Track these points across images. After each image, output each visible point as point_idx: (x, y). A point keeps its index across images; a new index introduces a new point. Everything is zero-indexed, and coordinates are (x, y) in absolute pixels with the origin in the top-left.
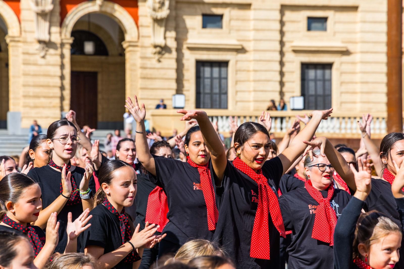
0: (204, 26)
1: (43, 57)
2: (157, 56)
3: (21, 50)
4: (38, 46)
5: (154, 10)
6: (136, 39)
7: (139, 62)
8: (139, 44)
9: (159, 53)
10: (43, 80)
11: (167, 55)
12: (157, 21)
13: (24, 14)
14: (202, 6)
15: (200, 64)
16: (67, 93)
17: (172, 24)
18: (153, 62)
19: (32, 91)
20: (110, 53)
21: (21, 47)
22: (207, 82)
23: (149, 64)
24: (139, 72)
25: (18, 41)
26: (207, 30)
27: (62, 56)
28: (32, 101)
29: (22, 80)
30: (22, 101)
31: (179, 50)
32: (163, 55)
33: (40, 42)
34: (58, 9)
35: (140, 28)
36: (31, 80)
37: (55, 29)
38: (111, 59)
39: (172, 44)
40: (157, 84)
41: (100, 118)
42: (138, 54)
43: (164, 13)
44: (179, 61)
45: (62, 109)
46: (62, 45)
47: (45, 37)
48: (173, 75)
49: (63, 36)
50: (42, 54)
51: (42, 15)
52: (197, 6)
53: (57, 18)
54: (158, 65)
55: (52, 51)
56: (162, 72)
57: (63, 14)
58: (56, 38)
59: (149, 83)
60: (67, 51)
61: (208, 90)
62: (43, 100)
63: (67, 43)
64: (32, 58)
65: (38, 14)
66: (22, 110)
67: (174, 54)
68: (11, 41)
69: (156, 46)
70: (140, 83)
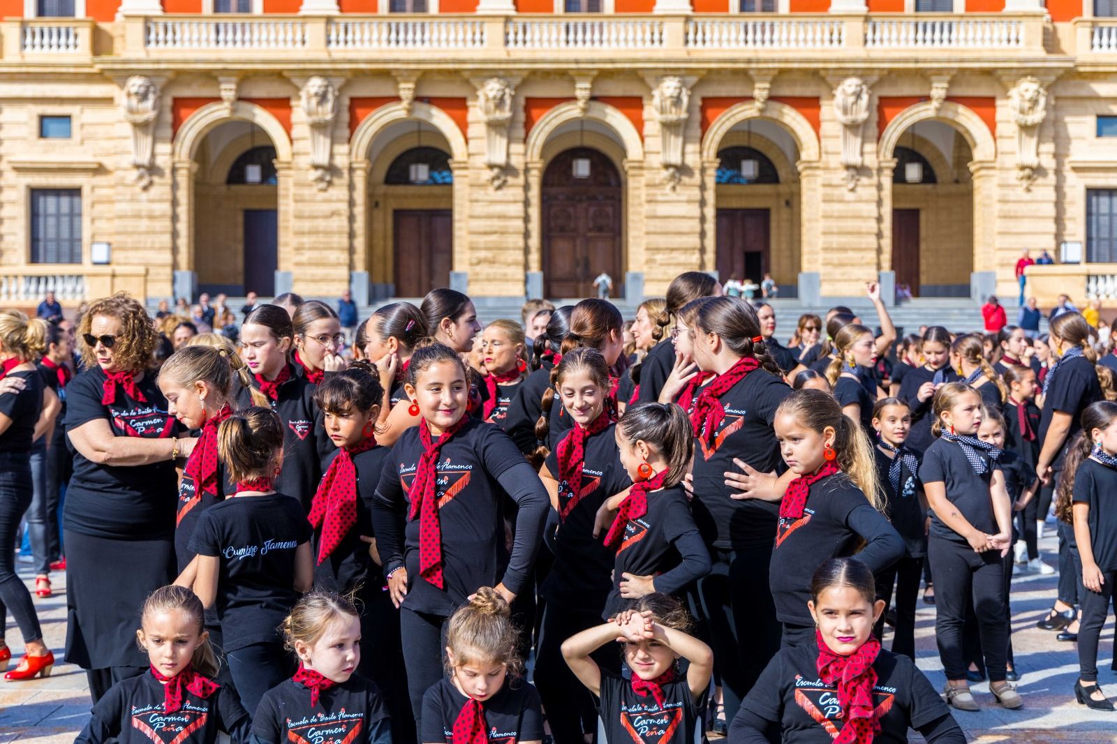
0: (1099, 134)
1: (852, 190)
2: (1025, 183)
3: (820, 181)
4: (844, 174)
5: (1022, 112)
6: (992, 158)
7: (996, 193)
8: (996, 165)
9: (1029, 178)
10: (851, 225)
11: (1040, 181)
12: (1025, 128)
13: (826, 128)
14: (1095, 103)
15: (1092, 192)
16: (887, 243)
17: (1050, 132)
18: (1020, 193)
19: (835, 241)
20: (939, 180)
21: (821, 177)
22: (1104, 220)
23: (1013, 194)
24: (997, 208)
25: (817, 168)
26: (1104, 141)
27: (879, 187)
28: (835, 257)
29: (821, 225)
30: (821, 256)
31: (1058, 172)
32: (1035, 180)
33: (848, 167)
34: (875, 118)
35: (998, 141)
36: (834, 225)
37: (870, 147)
38: (940, 189)
39: (1049, 163)
40: (1026, 225)
41: (924, 280)
42: (996, 181)
43: (1037, 116)
44: (1059, 189)
45: (879, 267)
46: (880, 170)
47: (856, 160)
48: (1051, 210)
49: (882, 158)
50: (851, 185)
51: (852, 127)
52: (1088, 103)
53: (873, 131)
54: (1027, 197)
55: (864, 180)
56: (1033, 206)
57: (882, 125)
58: (871, 161)
59: (1012, 225)
60: (887, 181)
61: (1105, 233)
62: (851, 254)
63: (887, 168)
64: (836, 192)
65: (846, 126)
66: (821, 270)
67: (1052, 178)
68: (806, 168)
69: (1023, 168)
70: (999, 225)
